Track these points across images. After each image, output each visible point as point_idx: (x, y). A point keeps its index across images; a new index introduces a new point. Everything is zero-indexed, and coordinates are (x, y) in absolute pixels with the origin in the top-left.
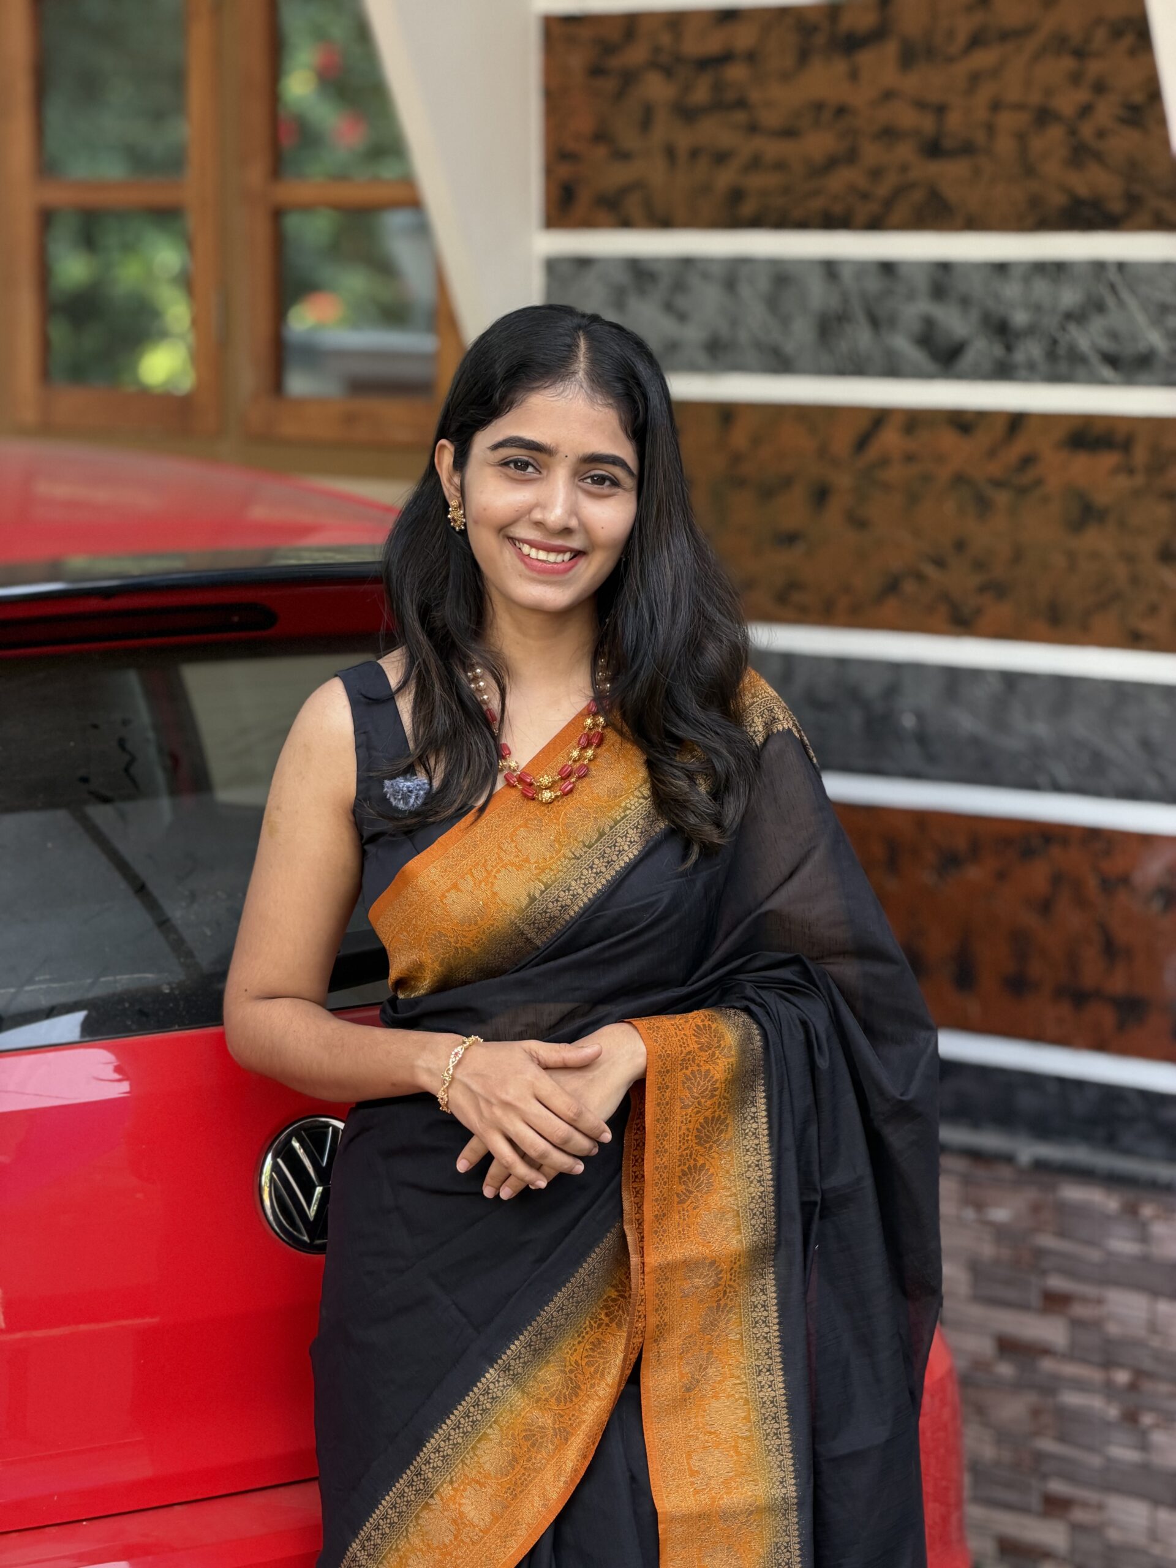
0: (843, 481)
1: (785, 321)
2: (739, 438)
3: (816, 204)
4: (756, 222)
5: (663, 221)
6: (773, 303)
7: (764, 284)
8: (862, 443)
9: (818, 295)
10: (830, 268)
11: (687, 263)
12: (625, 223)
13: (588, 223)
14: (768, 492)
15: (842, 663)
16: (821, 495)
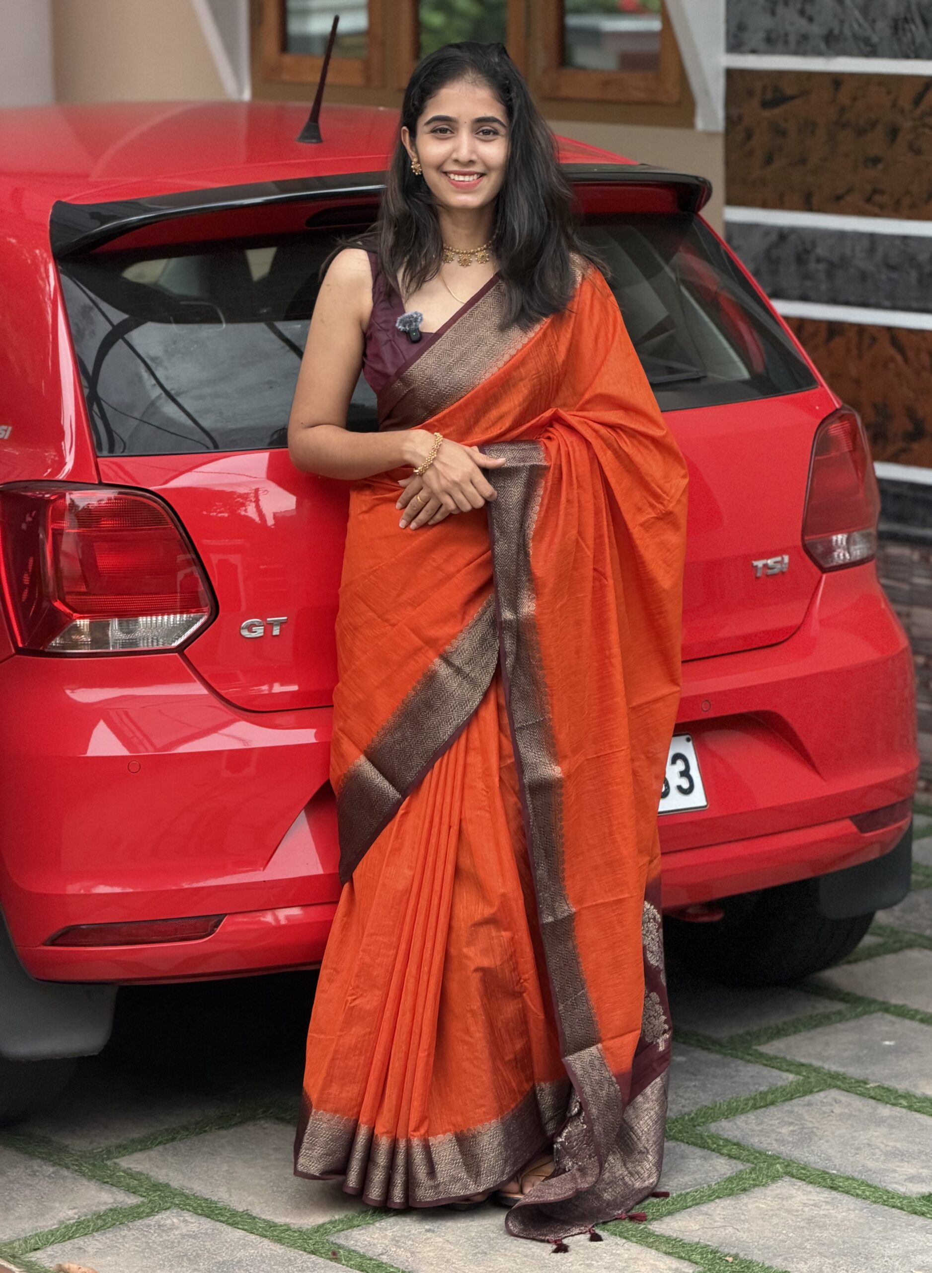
0: (908, 125)
1: (872, 22)
2: (844, 98)
6: (864, 9)
8: (918, 100)
14: (861, 132)
15: (905, 239)
16: (894, 132)
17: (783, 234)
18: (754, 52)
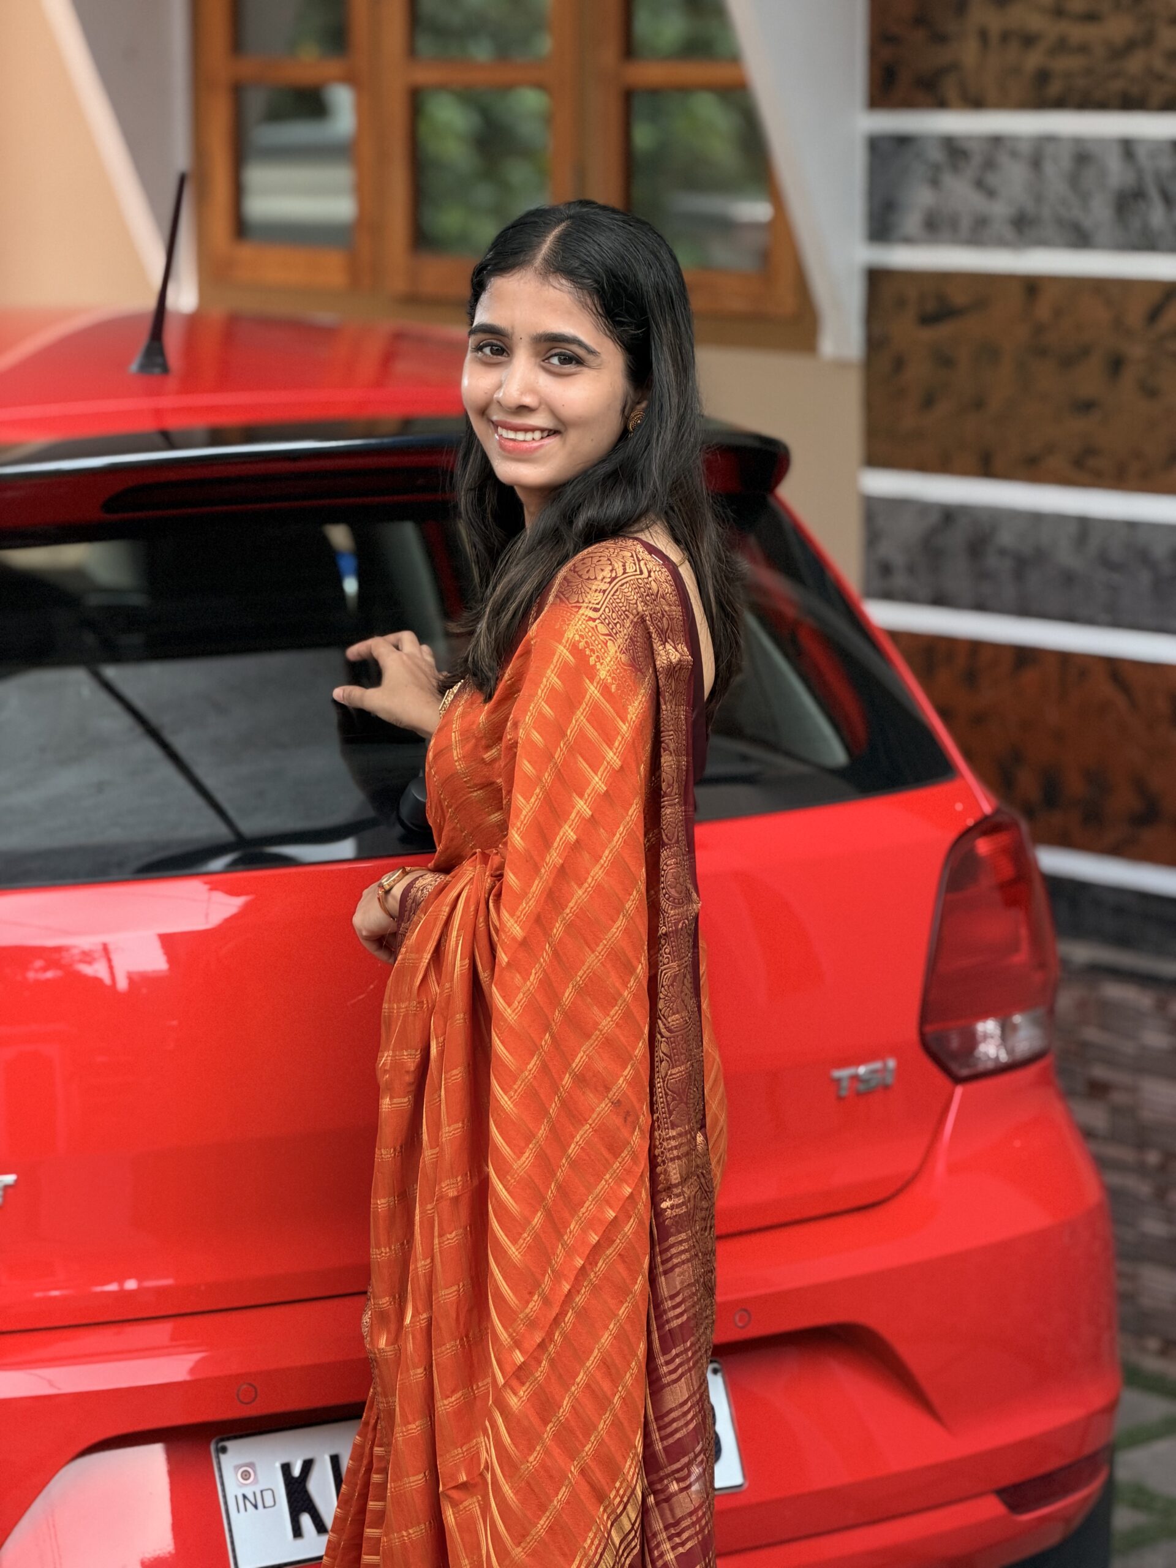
0: (1136, 351)
1: (1085, 198)
2: (1043, 311)
3: (1117, 85)
4: (1060, 103)
5: (976, 102)
6: (1074, 180)
7: (1066, 163)
8: (1154, 315)
9: (1117, 173)
10: (1128, 147)
11: (997, 141)
12: (941, 104)
13: (908, 103)
14: (1069, 361)
15: (1132, 526)
16: (1116, 364)
17: (949, 515)
18: (908, 241)
